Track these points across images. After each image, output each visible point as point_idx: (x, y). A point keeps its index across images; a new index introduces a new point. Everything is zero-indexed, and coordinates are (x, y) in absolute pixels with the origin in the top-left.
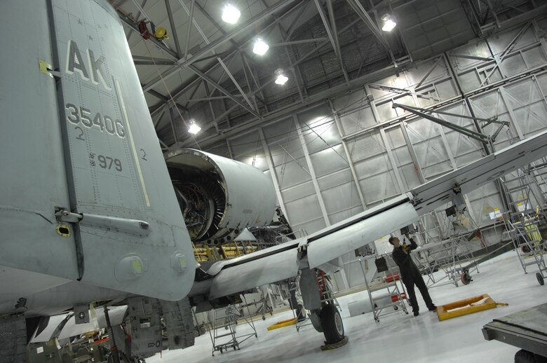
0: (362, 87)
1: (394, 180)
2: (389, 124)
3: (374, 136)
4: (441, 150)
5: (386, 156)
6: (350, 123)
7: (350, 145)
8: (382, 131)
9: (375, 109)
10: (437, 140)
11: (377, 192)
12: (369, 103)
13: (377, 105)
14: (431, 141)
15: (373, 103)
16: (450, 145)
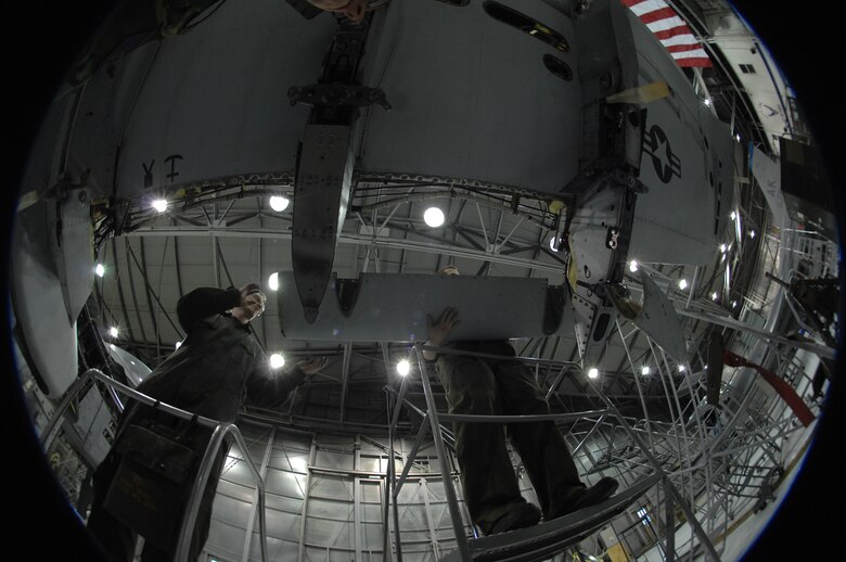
0: (352, 436)
1: (352, 534)
2: (367, 476)
3: (346, 483)
4: (420, 518)
5: (351, 506)
6: (326, 459)
7: (315, 479)
8: (357, 480)
9: (358, 459)
10: (419, 508)
11: (325, 538)
12: (354, 451)
13: (361, 456)
14: (412, 507)
15: (359, 453)
16: (433, 516)
